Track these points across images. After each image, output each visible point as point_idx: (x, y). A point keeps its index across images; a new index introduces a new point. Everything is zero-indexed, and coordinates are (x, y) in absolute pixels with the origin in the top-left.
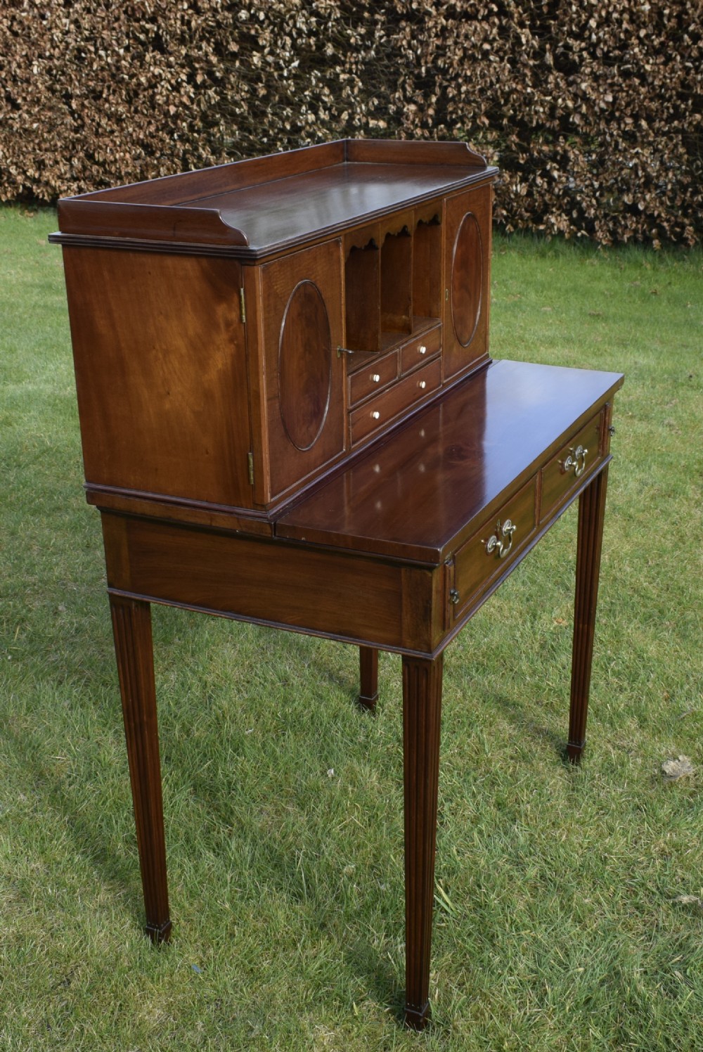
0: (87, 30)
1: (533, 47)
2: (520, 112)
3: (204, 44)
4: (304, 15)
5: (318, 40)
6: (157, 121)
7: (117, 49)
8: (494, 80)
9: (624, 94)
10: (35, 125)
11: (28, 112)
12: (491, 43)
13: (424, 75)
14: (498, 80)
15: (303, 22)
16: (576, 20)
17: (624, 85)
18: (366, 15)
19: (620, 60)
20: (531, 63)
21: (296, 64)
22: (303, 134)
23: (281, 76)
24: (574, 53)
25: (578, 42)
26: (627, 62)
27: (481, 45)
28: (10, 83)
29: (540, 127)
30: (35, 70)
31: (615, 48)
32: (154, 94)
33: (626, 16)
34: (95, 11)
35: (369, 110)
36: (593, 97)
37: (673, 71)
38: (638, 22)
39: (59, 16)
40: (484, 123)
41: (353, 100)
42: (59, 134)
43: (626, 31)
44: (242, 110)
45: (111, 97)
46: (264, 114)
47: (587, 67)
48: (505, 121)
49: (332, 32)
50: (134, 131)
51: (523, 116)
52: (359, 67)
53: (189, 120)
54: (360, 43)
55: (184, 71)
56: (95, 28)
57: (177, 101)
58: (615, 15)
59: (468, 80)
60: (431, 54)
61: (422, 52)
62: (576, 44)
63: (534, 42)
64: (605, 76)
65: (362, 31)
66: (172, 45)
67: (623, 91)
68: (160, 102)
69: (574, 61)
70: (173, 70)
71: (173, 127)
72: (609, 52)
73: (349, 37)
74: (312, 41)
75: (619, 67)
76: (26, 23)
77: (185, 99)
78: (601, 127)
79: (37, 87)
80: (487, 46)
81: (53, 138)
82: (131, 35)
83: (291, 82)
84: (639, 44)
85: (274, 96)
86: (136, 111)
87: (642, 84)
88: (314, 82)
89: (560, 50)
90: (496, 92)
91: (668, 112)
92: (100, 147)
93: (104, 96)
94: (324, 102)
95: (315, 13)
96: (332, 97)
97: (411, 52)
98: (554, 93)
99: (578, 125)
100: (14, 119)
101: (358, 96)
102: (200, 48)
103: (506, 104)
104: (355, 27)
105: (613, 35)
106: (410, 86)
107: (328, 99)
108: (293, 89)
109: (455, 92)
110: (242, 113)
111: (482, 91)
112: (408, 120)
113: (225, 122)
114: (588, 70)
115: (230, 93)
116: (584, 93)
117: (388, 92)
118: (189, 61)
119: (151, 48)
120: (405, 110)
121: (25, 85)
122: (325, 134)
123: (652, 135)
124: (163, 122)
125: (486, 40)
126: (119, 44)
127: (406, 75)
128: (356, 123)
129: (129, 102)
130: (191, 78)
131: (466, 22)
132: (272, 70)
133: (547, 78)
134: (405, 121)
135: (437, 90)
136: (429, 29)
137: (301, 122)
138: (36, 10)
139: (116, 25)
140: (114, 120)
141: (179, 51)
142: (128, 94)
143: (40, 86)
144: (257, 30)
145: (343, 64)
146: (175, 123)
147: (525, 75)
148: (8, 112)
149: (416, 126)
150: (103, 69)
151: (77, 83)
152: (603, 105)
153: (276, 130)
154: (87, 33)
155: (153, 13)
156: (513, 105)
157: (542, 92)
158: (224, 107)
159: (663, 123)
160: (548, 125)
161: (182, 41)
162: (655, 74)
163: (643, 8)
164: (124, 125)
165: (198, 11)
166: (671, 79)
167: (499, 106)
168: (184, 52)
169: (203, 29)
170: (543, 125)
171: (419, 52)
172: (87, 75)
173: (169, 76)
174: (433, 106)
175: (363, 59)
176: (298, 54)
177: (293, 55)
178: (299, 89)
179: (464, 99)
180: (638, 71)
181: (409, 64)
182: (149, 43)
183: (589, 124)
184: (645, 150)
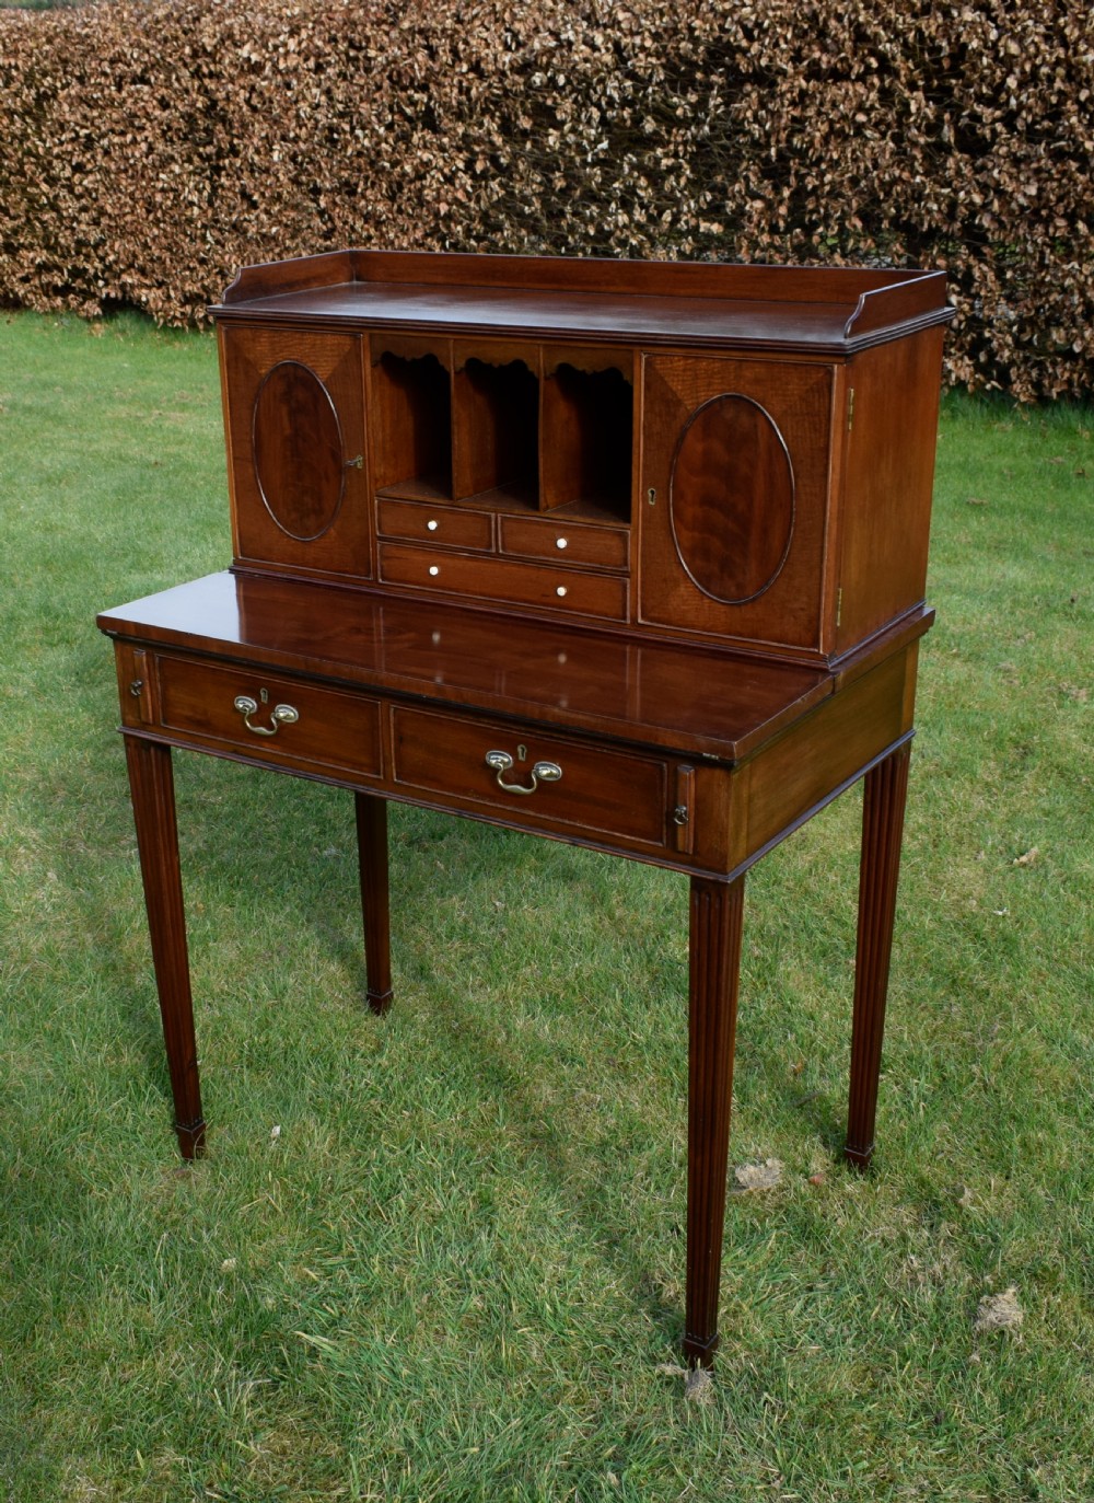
0: (341, 102)
1: (926, 117)
2: (906, 209)
3: (486, 120)
4: (616, 78)
5: (635, 111)
6: (424, 224)
7: (377, 127)
8: (870, 164)
9: (1055, 184)
10: (274, 230)
11: (267, 212)
12: (867, 112)
13: (774, 159)
14: (876, 166)
15: (615, 88)
16: (988, 80)
17: (1054, 171)
18: (699, 76)
19: (1050, 135)
20: (922, 140)
21: (604, 145)
22: (612, 242)
23: (585, 163)
24: (984, 125)
25: (990, 110)
26: (1061, 138)
27: (854, 115)
28: (246, 173)
29: (933, 233)
30: (276, 156)
31: (1043, 118)
32: (423, 187)
33: (1061, 71)
34: (352, 77)
35: (700, 208)
36: (1010, 189)
38: (1078, 79)
39: (308, 84)
40: (855, 226)
41: (679, 195)
42: (304, 241)
43: (1060, 93)
44: (533, 208)
45: (368, 192)
46: (562, 214)
47: (1002, 145)
48: (885, 224)
49: (654, 100)
50: (397, 237)
51: (910, 216)
52: (689, 148)
53: (465, 222)
54: (689, 115)
55: (461, 156)
56: (351, 100)
57: (450, 197)
58: (1045, 70)
59: (834, 165)
60: (785, 129)
61: (772, 126)
62: (987, 113)
63: (927, 110)
64: (1027, 159)
65: (693, 98)
66: (446, 121)
67: (1051, 179)
68: (429, 198)
69: (984, 137)
70: (446, 155)
71: (445, 231)
72: (1035, 122)
73: (675, 107)
74: (626, 113)
75: (1048, 144)
76: (267, 95)
77: (460, 195)
78: (1021, 232)
79: (278, 179)
80: (861, 118)
82: (396, 109)
83: (597, 171)
84: (1079, 111)
85: (575, 189)
86: (400, 211)
87: (1081, 170)
88: (626, 168)
89: (964, 122)
90: (874, 182)
93: (359, 190)
94: (640, 198)
95: (631, 75)
96: (650, 191)
97: (756, 126)
98: (955, 183)
99: (988, 230)
100: (250, 221)
101: (685, 188)
102: (481, 125)
103: (886, 200)
104: (684, 93)
105: (1042, 98)
106: (755, 174)
107: (645, 193)
108: (599, 180)
109: (817, 183)
110: (533, 213)
111: (854, 181)
112: (751, 222)
113: (512, 226)
114: (1003, 150)
115: (518, 186)
116: (998, 183)
117: (726, 183)
118: (467, 142)
119: (420, 126)
120: (747, 208)
121: (264, 175)
122: (641, 243)
124: (433, 224)
125: (860, 108)
126: (380, 121)
127: (749, 159)
128: (682, 226)
129: (392, 198)
130: (470, 164)
131: (834, 83)
132: (573, 153)
133: (945, 161)
134: (747, 224)
135: (792, 180)
136: (782, 95)
137: (608, 224)
138: (279, 78)
139: (377, 95)
140: (372, 222)
141: (455, 130)
142: (390, 187)
143: (281, 177)
144: (555, 98)
145: (664, 144)
146: (448, 227)
147: (915, 158)
148: (240, 213)
149: (762, 231)
150: (360, 154)
151: (327, 174)
152: (1022, 200)
153: (577, 237)
154: (340, 107)
155: (425, 78)
156: (896, 201)
157: (936, 182)
158: (509, 203)
160: (945, 229)
161: (460, 116)
163: (1084, 58)
164: (384, 229)
165: (481, 75)
167: (876, 201)
168: (460, 131)
169: (486, 99)
170: (938, 229)
171: (767, 127)
172: (340, 162)
173: (441, 163)
174: (786, 202)
175: (694, 137)
176: (609, 132)
177: (601, 134)
178: (608, 180)
179: (829, 193)
180: (1076, 150)
181: (755, 144)
182: (418, 118)
183: (1005, 228)
184: (1084, 266)
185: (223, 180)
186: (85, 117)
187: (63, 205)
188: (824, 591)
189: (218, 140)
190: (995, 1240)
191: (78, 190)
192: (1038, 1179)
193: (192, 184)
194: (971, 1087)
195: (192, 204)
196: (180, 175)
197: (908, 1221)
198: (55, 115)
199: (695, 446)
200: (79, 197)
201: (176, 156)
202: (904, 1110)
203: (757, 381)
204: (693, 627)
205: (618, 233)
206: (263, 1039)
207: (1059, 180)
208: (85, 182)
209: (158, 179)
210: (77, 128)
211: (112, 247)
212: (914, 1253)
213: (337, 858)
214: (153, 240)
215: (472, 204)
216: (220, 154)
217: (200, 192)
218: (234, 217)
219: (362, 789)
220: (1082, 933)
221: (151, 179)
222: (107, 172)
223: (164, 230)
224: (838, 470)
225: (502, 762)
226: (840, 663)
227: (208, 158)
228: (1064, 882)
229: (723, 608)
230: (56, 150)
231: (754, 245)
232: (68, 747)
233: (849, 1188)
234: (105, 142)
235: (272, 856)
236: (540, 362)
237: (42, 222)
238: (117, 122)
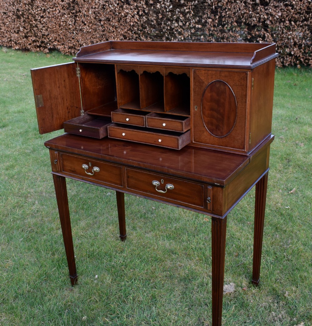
2: (248, 20)
3: (142, 2)
6: (127, 28)
7: (115, 4)
8: (238, 9)
9: (286, 13)
10: (90, 30)
11: (88, 26)
13: (214, 9)
14: (240, 9)
17: (285, 9)
20: (251, 3)
21: (171, 7)
22: (174, 30)
23: (166, 11)
26: (286, 1)
28: (83, 17)
29: (255, 26)
30: (90, 12)
32: (127, 19)
35: (196, 21)
36: (274, 14)
37: (304, 3)
40: (235, 25)
41: (190, 18)
42: (98, 33)
44: (154, 23)
46: (161, 24)
47: (271, 3)
48: (243, 24)
50: (120, 31)
51: (249, 22)
52: (192, 7)
55: (136, 11)
57: (133, 21)
59: (229, 10)
60: (216, 1)
64: (278, 6)
66: (132, 2)
67: (285, 11)
68: (128, 21)
69: (267, 2)
70: (132, 11)
71: (132, 29)
75: (283, 3)
77: (136, 20)
78: (277, 25)
79: (91, 18)
81: (96, 34)
83: (170, 13)
85: (164, 18)
86: (121, 25)
87: (292, 9)
88: (177, 13)
90: (239, 14)
91: (302, 18)
92: (110, 37)
93: (111, 20)
96: (183, 18)
97: (209, 1)
98: (260, 13)
99: (269, 24)
100: (84, 28)
101: (192, 17)
102: (140, 3)
103: (243, 18)
106: (209, 13)
107: (182, 18)
108: (170, 15)
109: (225, 14)
110: (154, 24)
111: (235, 13)
112: (209, 25)
113: (149, 27)
114: (272, 5)
115: (150, 17)
116: (271, 13)
117: (202, 15)
118: (137, 7)
119: (125, 4)
120: (208, 21)
121: (87, 17)
122: (181, 30)
123: (296, 27)
124: (129, 28)
126: (115, 3)
127: (208, 9)
128: (191, 26)
129: (119, 22)
130: (138, 13)
132: (163, 9)
133: (257, 8)
134: (207, 25)
135: (219, 14)
137: (173, 26)
140: (114, 28)
141: (134, 4)
142: (118, 19)
143: (92, 17)
145: (186, 6)
146: (133, 28)
147: (249, 7)
148: (82, 26)
149: (211, 27)
150: (111, 11)
151: (103, 16)
152: (277, 17)
153: (165, 30)
156: (245, 18)
157: (255, 13)
158: (148, 22)
159: (300, 22)
160: (258, 24)
161: (135, 1)
162: (297, 5)
164: (117, 29)
166: (303, 6)
168: (135, 4)
171: (212, 1)
172: (106, 13)
173: (131, 13)
174: (218, 19)
175: (194, 4)
176: (172, 3)
177: (170, 4)
178: (173, 15)
179: (228, 17)
180: (291, 4)
181: (209, 5)
182: (125, 2)
183: (273, 24)
184: (294, 33)
185: (77, 19)
186: (43, 4)
187: (39, 26)
188: (246, 134)
189: (76, 9)
190: (296, 307)
191: (42, 22)
192: (306, 287)
193: (70, 20)
194: (284, 260)
195: (70, 24)
196: (67, 18)
197: (270, 301)
198: (36, 4)
199: (208, 94)
200: (43, 24)
201: (66, 13)
202: (266, 267)
203: (226, 76)
204: (209, 144)
205: (175, 28)
206: (92, 249)
207: (287, 12)
208: (44, 20)
209: (61, 19)
210: (42, 7)
211: (51, 36)
212: (273, 311)
213: (110, 196)
214: (61, 34)
215: (139, 22)
216: (77, 12)
217: (72, 22)
218: (80, 28)
219: (117, 190)
220: (310, 213)
221: (60, 19)
222: (49, 18)
223: (64, 31)
224: (249, 101)
225: (157, 184)
226: (251, 153)
227: (74, 13)
228: (303, 198)
229: (217, 139)
230: (36, 13)
231: (209, 30)
232: (41, 166)
233: (253, 291)
234: (48, 10)
235: (94, 196)
236: (164, 72)
237: (34, 30)
238: (51, 5)
